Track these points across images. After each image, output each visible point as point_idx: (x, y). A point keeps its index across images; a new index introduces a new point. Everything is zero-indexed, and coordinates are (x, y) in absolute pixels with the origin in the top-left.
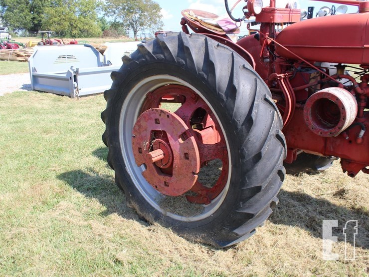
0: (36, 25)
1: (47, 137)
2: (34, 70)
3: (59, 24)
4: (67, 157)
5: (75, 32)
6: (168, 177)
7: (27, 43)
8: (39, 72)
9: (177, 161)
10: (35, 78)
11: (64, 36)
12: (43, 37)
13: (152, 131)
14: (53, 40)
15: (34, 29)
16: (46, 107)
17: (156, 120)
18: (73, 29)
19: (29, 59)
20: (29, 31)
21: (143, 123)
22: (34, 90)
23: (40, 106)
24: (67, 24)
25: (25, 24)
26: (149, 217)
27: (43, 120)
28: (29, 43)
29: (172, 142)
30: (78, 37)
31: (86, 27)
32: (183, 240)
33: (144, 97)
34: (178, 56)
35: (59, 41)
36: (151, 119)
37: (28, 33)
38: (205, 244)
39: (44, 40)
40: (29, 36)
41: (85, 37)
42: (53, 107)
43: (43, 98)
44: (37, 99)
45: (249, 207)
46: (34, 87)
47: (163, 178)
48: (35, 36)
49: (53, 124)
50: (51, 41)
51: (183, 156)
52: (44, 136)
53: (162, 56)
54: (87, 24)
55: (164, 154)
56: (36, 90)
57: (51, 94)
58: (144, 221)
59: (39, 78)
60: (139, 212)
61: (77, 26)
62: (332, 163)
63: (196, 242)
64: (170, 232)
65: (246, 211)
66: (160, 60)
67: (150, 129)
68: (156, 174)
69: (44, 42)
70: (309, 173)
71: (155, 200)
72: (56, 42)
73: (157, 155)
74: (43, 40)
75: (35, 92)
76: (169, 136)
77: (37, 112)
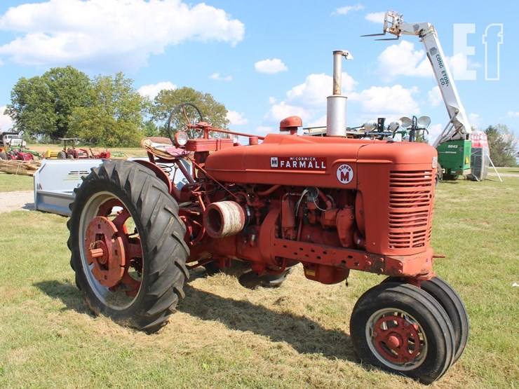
0: (60, 129)
1: (34, 255)
2: (40, 187)
3: (91, 129)
4: (49, 271)
5: (112, 139)
6: (106, 271)
7: (45, 151)
8: (45, 190)
9: (111, 257)
10: (40, 196)
11: (96, 144)
12: (65, 146)
13: (97, 235)
14: (78, 150)
15: (57, 134)
16: (44, 228)
17: (99, 225)
18: (110, 136)
19: (36, 174)
20: (51, 136)
21: (92, 229)
22: (38, 210)
23: (37, 226)
24: (102, 128)
25: (48, 127)
26: (97, 310)
27: (37, 240)
28: (47, 152)
29: (107, 242)
30: (116, 146)
31: (127, 133)
32: (117, 326)
33: (98, 209)
34: (112, 178)
35: (85, 152)
36: (95, 224)
37: (49, 139)
38: (132, 328)
39: (67, 149)
40: (51, 143)
41: (125, 146)
42: (52, 228)
43: (44, 218)
44: (36, 219)
45: (154, 290)
46: (37, 207)
47: (104, 272)
48: (58, 143)
49: (46, 244)
50: (75, 151)
51: (114, 252)
52: (32, 253)
53: (103, 177)
54: (129, 129)
55: (103, 252)
56: (39, 210)
57: (55, 215)
58: (93, 314)
59: (45, 197)
60: (91, 308)
61: (114, 132)
62: (285, 276)
63: (125, 326)
64: (109, 320)
65: (153, 294)
66: (102, 180)
67: (95, 233)
68: (99, 270)
69: (67, 151)
70: (264, 286)
71: (103, 296)
72: (82, 152)
73: (98, 252)
74: (65, 149)
75: (37, 212)
76: (106, 237)
77: (33, 232)
